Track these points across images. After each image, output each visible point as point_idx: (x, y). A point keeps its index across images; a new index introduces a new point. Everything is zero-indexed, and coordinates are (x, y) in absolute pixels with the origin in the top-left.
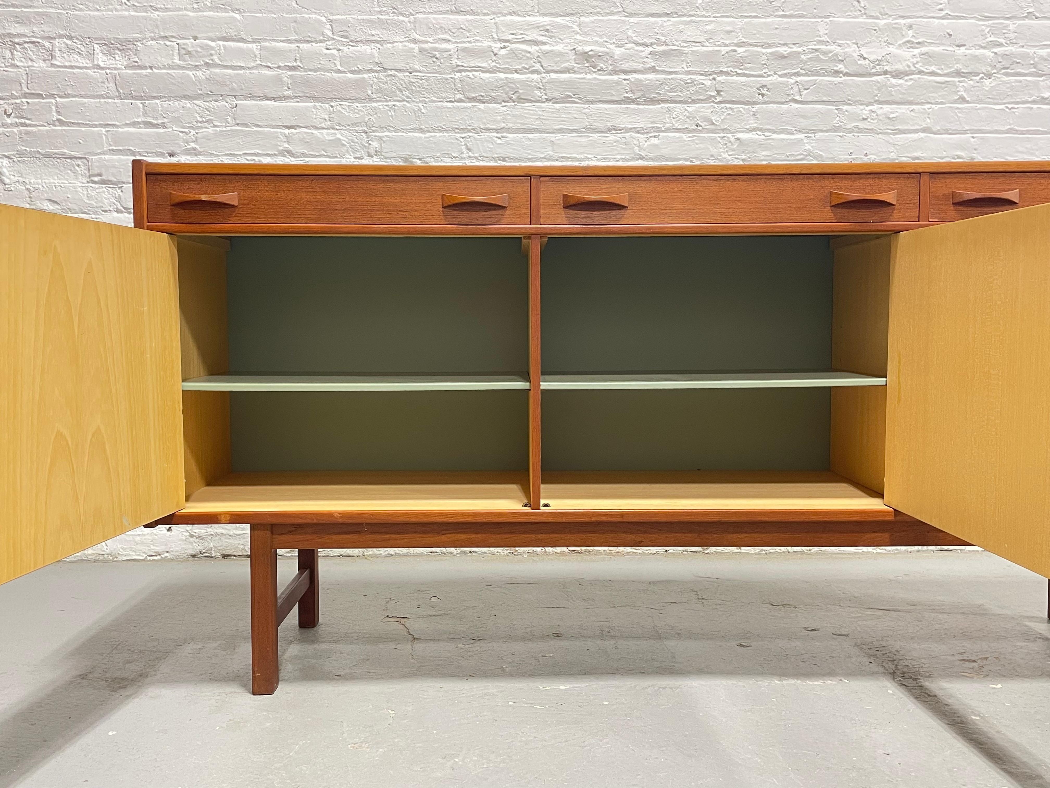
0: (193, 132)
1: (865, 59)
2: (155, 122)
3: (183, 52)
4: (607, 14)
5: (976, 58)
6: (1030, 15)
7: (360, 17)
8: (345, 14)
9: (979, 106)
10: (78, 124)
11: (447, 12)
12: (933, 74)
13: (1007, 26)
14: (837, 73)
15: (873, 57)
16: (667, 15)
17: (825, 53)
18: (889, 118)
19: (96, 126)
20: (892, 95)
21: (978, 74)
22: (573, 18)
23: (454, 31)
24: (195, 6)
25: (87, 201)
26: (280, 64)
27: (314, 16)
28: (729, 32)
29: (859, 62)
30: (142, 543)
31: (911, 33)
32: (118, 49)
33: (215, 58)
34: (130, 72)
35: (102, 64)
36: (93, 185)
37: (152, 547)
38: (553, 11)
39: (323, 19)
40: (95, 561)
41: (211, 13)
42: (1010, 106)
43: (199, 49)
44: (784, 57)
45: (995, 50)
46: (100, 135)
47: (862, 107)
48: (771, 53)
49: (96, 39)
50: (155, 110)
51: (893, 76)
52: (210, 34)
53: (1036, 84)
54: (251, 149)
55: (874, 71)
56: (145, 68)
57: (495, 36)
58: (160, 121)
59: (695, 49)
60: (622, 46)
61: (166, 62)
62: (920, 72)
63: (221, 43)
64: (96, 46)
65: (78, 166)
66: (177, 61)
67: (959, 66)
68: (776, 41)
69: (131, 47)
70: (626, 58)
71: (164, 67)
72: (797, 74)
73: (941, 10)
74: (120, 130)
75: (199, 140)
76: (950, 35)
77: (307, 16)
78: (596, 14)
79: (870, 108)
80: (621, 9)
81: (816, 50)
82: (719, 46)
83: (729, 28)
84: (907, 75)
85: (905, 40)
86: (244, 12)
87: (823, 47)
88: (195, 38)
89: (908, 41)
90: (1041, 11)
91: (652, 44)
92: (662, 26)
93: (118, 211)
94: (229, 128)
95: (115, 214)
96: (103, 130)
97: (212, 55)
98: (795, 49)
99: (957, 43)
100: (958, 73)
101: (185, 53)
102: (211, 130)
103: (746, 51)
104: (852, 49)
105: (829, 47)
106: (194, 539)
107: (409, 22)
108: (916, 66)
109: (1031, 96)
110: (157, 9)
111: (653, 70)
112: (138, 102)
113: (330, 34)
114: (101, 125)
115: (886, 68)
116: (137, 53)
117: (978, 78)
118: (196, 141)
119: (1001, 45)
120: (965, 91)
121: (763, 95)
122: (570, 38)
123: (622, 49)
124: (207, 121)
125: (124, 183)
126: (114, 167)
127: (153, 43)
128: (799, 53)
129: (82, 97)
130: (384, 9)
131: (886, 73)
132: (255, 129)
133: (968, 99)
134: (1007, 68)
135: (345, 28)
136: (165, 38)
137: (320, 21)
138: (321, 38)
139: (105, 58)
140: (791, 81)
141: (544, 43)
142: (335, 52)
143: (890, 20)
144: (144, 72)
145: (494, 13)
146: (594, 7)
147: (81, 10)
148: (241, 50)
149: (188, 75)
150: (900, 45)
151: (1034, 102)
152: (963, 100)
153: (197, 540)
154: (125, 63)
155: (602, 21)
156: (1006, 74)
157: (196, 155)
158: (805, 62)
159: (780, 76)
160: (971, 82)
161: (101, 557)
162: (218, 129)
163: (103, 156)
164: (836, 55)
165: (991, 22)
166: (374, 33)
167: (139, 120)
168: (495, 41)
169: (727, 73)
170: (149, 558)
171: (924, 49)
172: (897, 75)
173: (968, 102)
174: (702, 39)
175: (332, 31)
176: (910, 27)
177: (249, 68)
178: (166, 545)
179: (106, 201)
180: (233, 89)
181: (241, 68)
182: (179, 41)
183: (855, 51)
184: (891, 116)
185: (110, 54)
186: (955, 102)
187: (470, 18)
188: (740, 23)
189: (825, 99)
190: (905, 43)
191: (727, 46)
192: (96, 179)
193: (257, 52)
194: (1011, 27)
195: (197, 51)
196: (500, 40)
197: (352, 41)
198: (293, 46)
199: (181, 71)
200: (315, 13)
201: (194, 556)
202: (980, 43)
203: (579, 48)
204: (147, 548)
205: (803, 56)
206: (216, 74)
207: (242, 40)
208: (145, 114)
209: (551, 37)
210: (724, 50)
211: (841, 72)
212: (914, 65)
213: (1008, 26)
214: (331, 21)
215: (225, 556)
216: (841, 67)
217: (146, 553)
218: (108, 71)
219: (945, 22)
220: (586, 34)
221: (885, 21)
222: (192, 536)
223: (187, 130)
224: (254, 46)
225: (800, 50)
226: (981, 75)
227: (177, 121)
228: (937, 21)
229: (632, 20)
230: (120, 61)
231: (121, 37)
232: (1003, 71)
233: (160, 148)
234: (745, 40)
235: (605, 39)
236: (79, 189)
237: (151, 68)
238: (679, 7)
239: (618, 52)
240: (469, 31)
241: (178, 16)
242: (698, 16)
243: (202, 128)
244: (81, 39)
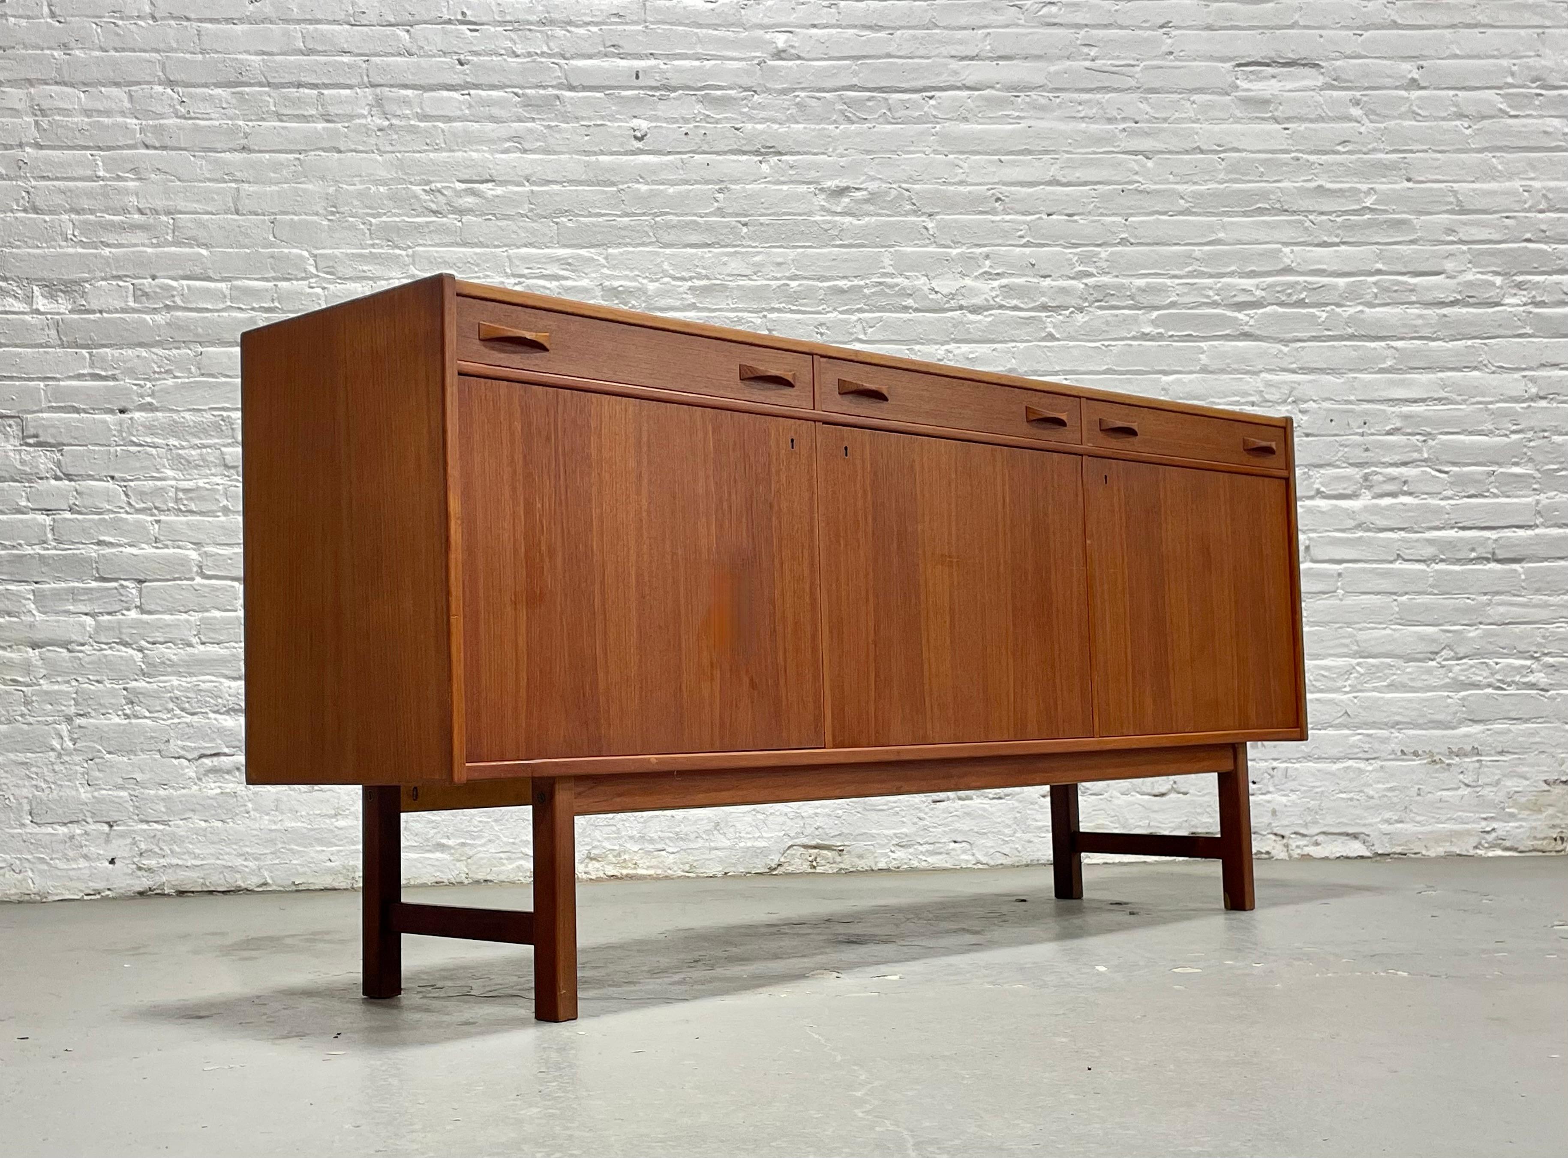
0: (149, 385)
1: (936, 292)
2: (103, 373)
3: (139, 293)
4: (639, 245)
5: (1063, 290)
6: (1123, 242)
7: (349, 251)
8: (331, 248)
9: (1071, 344)
10: (11, 378)
11: (452, 245)
12: (1015, 308)
13: (1097, 254)
14: (906, 309)
15: (945, 291)
16: (708, 245)
17: (891, 287)
18: (968, 359)
19: (32, 379)
20: (970, 333)
21: (1067, 308)
22: (600, 250)
23: (459, 265)
24: (155, 241)
25: (19, 467)
26: (255, 305)
27: (295, 251)
28: (779, 264)
29: (931, 296)
30: (79, 879)
31: (987, 262)
32: (62, 291)
33: (178, 300)
34: (76, 316)
35: (42, 309)
36: (28, 449)
37: (91, 884)
38: (575, 242)
39: (306, 254)
40: (20, 902)
41: (173, 249)
42: (1106, 343)
43: (158, 290)
44: (842, 291)
45: (1085, 281)
46: (38, 389)
47: (937, 347)
48: (828, 287)
49: (36, 280)
50: (103, 359)
51: (970, 312)
52: (171, 273)
53: (1135, 319)
54: (218, 403)
55: (947, 306)
56: (93, 312)
57: (508, 270)
58: (110, 373)
59: (741, 283)
60: (657, 280)
61: (119, 304)
62: (1001, 307)
63: (185, 282)
64: (35, 288)
65: (10, 426)
66: (131, 304)
67: (1043, 299)
68: (834, 273)
69: (77, 288)
70: (661, 294)
71: (116, 311)
72: (861, 311)
73: (1021, 237)
74: (62, 383)
75: (157, 394)
76: (1033, 265)
77: (286, 251)
78: (626, 245)
79: (947, 347)
80: (654, 240)
81: (881, 283)
82: (769, 279)
83: (780, 260)
84: (987, 310)
85: (981, 271)
86: (213, 247)
87: (888, 280)
88: (154, 278)
89: (985, 273)
90: (1136, 237)
91: (691, 278)
92: (703, 257)
93: (57, 478)
94: (192, 380)
95: (53, 482)
96: (42, 384)
97: (173, 296)
98: (856, 282)
99: (1042, 273)
100: (1044, 308)
101: (140, 294)
102: (170, 382)
103: (799, 285)
104: (921, 282)
105: (895, 280)
106: (143, 873)
107: (407, 256)
108: (997, 300)
109: (1129, 331)
110: (108, 245)
111: (693, 307)
112: (84, 351)
113: (314, 271)
114: (39, 379)
115: (962, 302)
116: (84, 295)
117: (1067, 312)
118: (152, 395)
119: (1091, 275)
120: (1054, 327)
121: (822, 334)
122: (596, 272)
123: (657, 284)
124: (167, 372)
125: (64, 445)
126: (53, 426)
127: (103, 283)
128: (861, 287)
129: (16, 346)
130: (377, 242)
131: (961, 308)
132: (224, 380)
133: (1058, 336)
134: (1101, 301)
135: (331, 264)
136: (119, 278)
137: (301, 257)
138: (304, 275)
139: (46, 301)
140: (854, 318)
141: (566, 278)
142: (319, 290)
143: (964, 249)
144: (91, 316)
145: (505, 246)
146: (624, 237)
147: (18, 247)
148: (208, 290)
149: (145, 319)
150: (976, 277)
151: (1134, 338)
152: (1051, 337)
153: (145, 874)
154: (70, 307)
155: (633, 252)
156: (1100, 308)
157: (152, 411)
158: (867, 297)
159: (841, 313)
160: (1061, 317)
161: (27, 898)
162: (179, 381)
163: (40, 415)
164: (904, 289)
165: (1079, 250)
166: (365, 268)
167: (85, 372)
168: (507, 276)
169: (779, 310)
170: (86, 898)
171: (1004, 281)
172: (975, 310)
173: (1058, 340)
174: (748, 272)
175: (316, 267)
176: (987, 257)
177: (218, 311)
178: (108, 880)
179: (42, 466)
180: (197, 335)
181: (207, 310)
182: (134, 281)
183: (925, 284)
184: (971, 356)
185: (52, 297)
186: (1043, 339)
187: (478, 250)
188: (792, 253)
189: (893, 338)
190: (982, 274)
191: (777, 279)
192: (31, 441)
193: (227, 292)
194: (1103, 255)
195: (155, 292)
196: (514, 276)
197: (340, 278)
198: (271, 284)
199: (136, 316)
200: (297, 247)
201: (141, 894)
202: (1067, 273)
203: (607, 283)
204: (84, 885)
205: (866, 290)
206: (178, 318)
207: (209, 279)
208: (92, 365)
209: (573, 271)
210: (774, 284)
211: (911, 308)
212: (993, 298)
213: (1099, 253)
214: (315, 256)
215: (181, 893)
216: (910, 302)
217: (81, 891)
218: (49, 316)
219: (1027, 250)
220: (614, 267)
221: (959, 250)
222: (140, 869)
223: (142, 383)
224: (223, 286)
225: (862, 283)
226: (1071, 309)
227: (131, 372)
228: (1018, 249)
229: (668, 251)
230: (63, 305)
231: (65, 277)
232: (1097, 304)
233: (109, 403)
234: (798, 273)
235: (637, 273)
236: (11, 454)
237: (101, 312)
238: (722, 237)
239: (652, 287)
240: (478, 265)
241: (133, 253)
242: (745, 247)
243: (159, 379)
244: (18, 280)
